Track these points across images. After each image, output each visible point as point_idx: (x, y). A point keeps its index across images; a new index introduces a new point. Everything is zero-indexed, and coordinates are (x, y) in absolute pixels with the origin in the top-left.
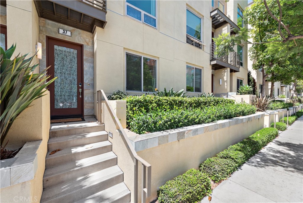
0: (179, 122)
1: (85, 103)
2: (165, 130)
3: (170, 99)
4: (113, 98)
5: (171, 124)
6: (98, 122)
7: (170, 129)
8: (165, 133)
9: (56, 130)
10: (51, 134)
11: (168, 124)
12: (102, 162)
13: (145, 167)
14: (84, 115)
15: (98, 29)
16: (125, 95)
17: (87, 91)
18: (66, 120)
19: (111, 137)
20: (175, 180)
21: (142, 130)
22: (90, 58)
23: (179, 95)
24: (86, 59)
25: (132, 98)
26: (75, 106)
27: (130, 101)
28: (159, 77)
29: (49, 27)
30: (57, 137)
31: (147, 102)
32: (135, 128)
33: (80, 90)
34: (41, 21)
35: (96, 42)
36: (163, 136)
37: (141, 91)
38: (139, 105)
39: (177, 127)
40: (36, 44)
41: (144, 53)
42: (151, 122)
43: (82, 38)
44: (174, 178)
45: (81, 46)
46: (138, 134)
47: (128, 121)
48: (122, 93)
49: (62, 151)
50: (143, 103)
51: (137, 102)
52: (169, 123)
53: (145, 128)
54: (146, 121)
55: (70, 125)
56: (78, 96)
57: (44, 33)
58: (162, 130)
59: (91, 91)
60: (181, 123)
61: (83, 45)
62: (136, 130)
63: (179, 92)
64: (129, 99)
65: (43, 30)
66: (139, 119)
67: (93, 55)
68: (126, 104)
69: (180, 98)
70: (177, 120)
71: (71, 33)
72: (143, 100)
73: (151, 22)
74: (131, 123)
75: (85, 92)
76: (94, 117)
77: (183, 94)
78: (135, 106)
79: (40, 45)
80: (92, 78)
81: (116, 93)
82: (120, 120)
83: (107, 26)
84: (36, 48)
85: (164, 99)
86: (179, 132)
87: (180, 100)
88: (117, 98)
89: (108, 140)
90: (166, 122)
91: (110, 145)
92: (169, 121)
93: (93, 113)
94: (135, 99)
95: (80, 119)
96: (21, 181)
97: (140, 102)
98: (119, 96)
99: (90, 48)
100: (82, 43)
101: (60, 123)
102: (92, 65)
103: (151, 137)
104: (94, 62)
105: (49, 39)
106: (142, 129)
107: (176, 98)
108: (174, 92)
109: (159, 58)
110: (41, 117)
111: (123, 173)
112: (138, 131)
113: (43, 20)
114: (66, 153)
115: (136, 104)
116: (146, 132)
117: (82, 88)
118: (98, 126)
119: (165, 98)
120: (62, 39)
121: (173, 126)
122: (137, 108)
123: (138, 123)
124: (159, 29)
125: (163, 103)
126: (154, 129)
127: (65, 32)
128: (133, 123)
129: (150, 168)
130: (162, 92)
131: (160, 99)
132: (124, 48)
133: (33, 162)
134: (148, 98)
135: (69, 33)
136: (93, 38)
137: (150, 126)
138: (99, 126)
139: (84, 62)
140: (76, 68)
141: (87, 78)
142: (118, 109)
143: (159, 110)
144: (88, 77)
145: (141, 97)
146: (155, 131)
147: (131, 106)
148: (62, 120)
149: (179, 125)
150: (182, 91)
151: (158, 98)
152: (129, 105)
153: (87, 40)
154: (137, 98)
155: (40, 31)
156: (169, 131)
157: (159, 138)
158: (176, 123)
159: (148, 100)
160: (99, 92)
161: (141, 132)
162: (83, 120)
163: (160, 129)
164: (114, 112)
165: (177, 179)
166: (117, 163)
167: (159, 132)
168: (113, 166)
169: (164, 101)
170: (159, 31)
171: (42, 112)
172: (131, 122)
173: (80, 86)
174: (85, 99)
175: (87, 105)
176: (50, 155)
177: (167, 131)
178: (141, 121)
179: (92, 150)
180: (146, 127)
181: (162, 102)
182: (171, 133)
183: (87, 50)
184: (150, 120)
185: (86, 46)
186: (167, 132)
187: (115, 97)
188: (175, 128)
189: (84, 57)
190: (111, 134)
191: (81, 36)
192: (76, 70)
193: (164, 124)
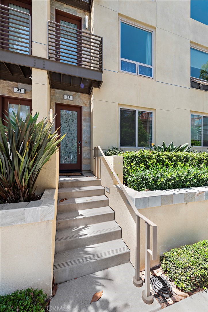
0: (186, 181)
1: (83, 159)
2: (168, 189)
3: (172, 154)
4: (108, 154)
5: (174, 182)
6: (95, 177)
7: (173, 189)
8: (168, 192)
9: (63, 182)
10: (60, 185)
11: (171, 183)
12: (101, 215)
13: (149, 226)
14: (83, 170)
15: (95, 89)
16: (119, 151)
17: (85, 148)
18: (69, 174)
19: (108, 192)
20: (183, 249)
21: (141, 188)
22: (87, 118)
23: (182, 150)
24: (84, 119)
25: (129, 154)
26: (75, 162)
27: (127, 156)
28: (156, 131)
29: (57, 95)
30: (64, 187)
31: (144, 158)
32: (133, 184)
33: (80, 147)
34: (52, 92)
35: (93, 102)
36: (167, 196)
37: (136, 147)
38: (136, 161)
39: (183, 187)
40: (49, 111)
41: (139, 107)
42: (151, 179)
43: (81, 100)
44: (182, 247)
45: (80, 108)
46: (137, 191)
47: (125, 177)
48: (116, 149)
49: (68, 200)
50: (140, 159)
51: (134, 158)
52: (173, 181)
53: (144, 185)
54: (146, 177)
55: (73, 179)
56: (78, 153)
57: (54, 101)
58: (164, 189)
59: (88, 148)
60: (188, 183)
61: (82, 106)
62: (135, 186)
63: (182, 146)
64: (125, 155)
65: (53, 98)
66: (137, 175)
67: (90, 114)
68: (123, 160)
69: (184, 154)
70: (183, 178)
71: (73, 97)
72: (140, 156)
73: (147, 72)
74: (128, 180)
75: (84, 149)
76: (91, 173)
77: (187, 149)
78: (132, 162)
79: (51, 110)
80: (89, 136)
81: (110, 149)
82: (118, 175)
83: (103, 85)
84: (49, 114)
85: (164, 155)
86: (186, 193)
87: (185, 155)
88: (112, 154)
89: (104, 194)
90: (170, 180)
91: (107, 200)
92: (172, 179)
93: (90, 169)
94: (131, 154)
95: (79, 174)
96: (46, 219)
97: (137, 157)
98: (113, 152)
99: (87, 109)
100: (81, 105)
101: (64, 176)
102: (89, 124)
103: (153, 196)
104: (91, 121)
105: (57, 105)
106: (141, 186)
107: (179, 153)
108: (174, 147)
109: (155, 109)
110: (55, 169)
111: (121, 229)
112: (136, 188)
113: (53, 90)
114: (71, 202)
115: (133, 160)
116: (146, 189)
117: (81, 145)
118: (95, 180)
119: (165, 153)
120: (66, 104)
121: (178, 185)
122: (134, 164)
123: (137, 179)
124: (156, 78)
125: (163, 159)
126: (155, 187)
127: (69, 97)
128: (130, 179)
129: (155, 228)
130: (160, 148)
131: (160, 155)
132: (118, 104)
133: (54, 205)
134: (146, 153)
135: (71, 98)
136: (90, 99)
137: (150, 183)
138: (97, 180)
139: (83, 122)
140: (76, 128)
141: (85, 137)
142: (115, 164)
143: (160, 167)
144: (85, 135)
145: (137, 152)
146: (156, 189)
147: (127, 161)
148: (65, 174)
149: (186, 185)
150: (186, 145)
151: (157, 153)
152: (125, 161)
153: (85, 101)
154: (134, 153)
155: (51, 100)
156: (173, 190)
157: (162, 197)
158: (181, 182)
159: (145, 155)
160: (96, 148)
161: (140, 189)
162: (82, 175)
163: (162, 187)
164: (112, 167)
165: (185, 248)
166: (115, 218)
167: (161, 191)
168: (111, 220)
169: (164, 157)
170: (156, 80)
171: (55, 165)
172: (129, 178)
173: (79, 143)
174: (84, 155)
175: (85, 161)
176: (60, 202)
177: (170, 190)
178: (140, 178)
179: (91, 202)
180: (146, 184)
181: (161, 157)
182: (176, 193)
183: (85, 111)
184: (150, 177)
185: (85, 107)
186: (171, 192)
187: (110, 153)
188: (180, 188)
189: (83, 118)
190: (108, 189)
191: (80, 99)
192: (76, 130)
193: (166, 182)
